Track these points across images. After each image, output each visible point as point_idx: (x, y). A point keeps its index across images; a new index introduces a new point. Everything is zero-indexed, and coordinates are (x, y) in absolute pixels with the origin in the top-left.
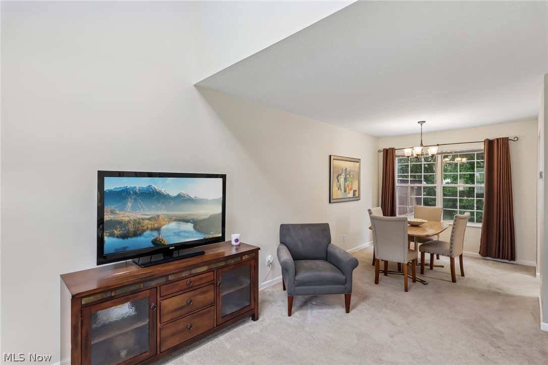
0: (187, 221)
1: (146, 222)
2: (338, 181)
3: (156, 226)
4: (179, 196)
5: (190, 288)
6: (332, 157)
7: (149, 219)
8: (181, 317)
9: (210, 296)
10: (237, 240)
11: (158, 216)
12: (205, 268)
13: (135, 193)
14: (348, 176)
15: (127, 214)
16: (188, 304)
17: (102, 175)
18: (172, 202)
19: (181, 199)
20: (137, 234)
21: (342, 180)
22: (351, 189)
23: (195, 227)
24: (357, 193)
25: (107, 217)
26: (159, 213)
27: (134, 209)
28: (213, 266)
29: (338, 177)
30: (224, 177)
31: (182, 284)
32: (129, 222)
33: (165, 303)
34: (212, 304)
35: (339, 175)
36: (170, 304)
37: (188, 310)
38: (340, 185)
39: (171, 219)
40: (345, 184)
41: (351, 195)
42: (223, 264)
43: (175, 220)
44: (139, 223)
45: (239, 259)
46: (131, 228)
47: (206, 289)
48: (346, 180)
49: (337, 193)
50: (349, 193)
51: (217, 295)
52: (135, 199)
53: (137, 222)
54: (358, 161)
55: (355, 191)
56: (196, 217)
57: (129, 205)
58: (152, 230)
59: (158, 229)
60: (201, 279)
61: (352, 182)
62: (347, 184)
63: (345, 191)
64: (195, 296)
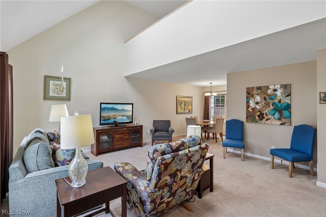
0: (125, 116)
1: (111, 116)
2: (181, 106)
3: (115, 117)
4: (122, 109)
5: (122, 133)
6: (178, 97)
7: (112, 116)
8: (120, 140)
9: (127, 137)
10: (136, 123)
11: (115, 115)
12: (126, 129)
13: (108, 109)
14: (186, 104)
15: (105, 114)
16: (121, 138)
17: (101, 103)
18: (120, 111)
19: (122, 110)
20: (108, 120)
21: (183, 105)
22: (187, 109)
23: (127, 118)
24: (191, 111)
25: (102, 115)
26: (116, 114)
27: (107, 113)
28: (128, 129)
29: (180, 104)
30: (132, 104)
31: (120, 132)
32: (106, 116)
33: (116, 136)
34: (128, 139)
35: (181, 103)
36: (117, 136)
37: (121, 139)
38: (182, 107)
39: (119, 116)
40: (184, 107)
41: (188, 111)
42: (131, 128)
43: (121, 116)
44: (109, 117)
45: (136, 128)
46: (107, 118)
47: (126, 134)
48: (185, 105)
49: (180, 110)
50: (186, 110)
51: (129, 137)
52: (108, 110)
53: (109, 116)
54: (191, 97)
55: (189, 110)
56: (127, 115)
57: (106, 112)
58: (113, 118)
59: (115, 118)
60: (125, 132)
61: (188, 106)
62: (185, 107)
63: (184, 109)
64: (123, 136)
